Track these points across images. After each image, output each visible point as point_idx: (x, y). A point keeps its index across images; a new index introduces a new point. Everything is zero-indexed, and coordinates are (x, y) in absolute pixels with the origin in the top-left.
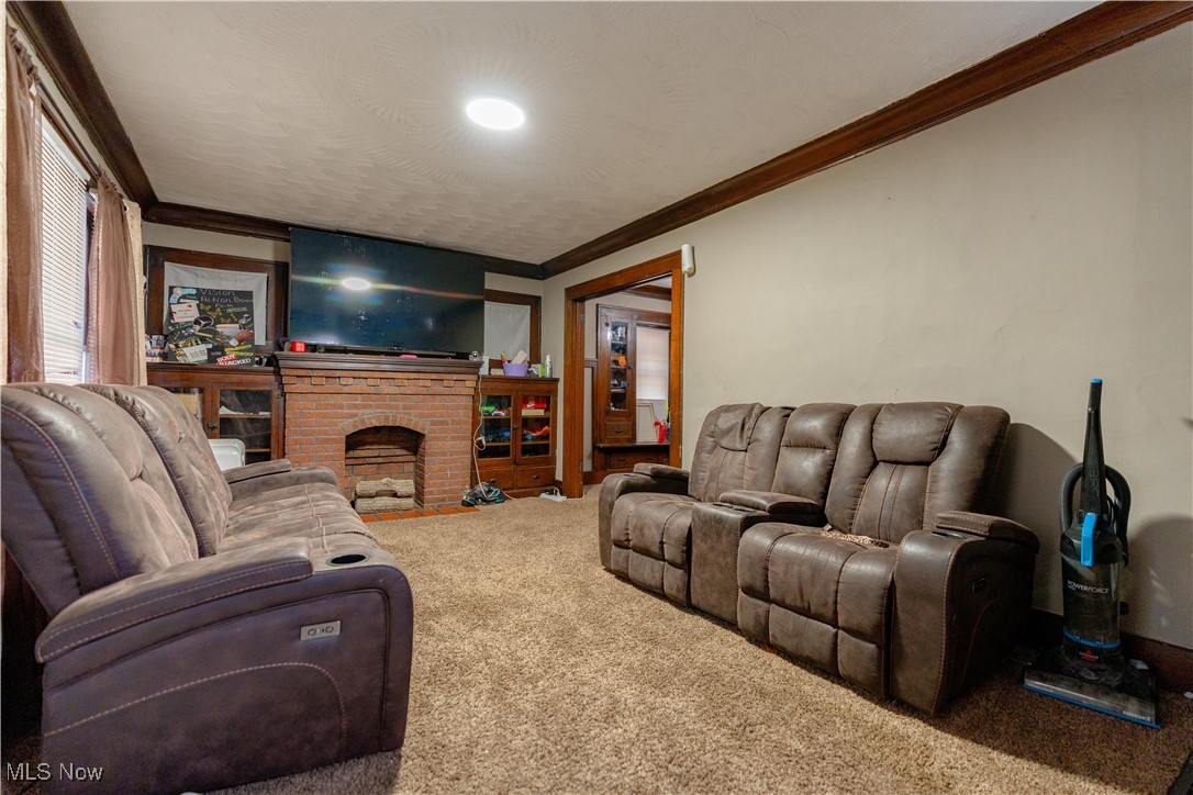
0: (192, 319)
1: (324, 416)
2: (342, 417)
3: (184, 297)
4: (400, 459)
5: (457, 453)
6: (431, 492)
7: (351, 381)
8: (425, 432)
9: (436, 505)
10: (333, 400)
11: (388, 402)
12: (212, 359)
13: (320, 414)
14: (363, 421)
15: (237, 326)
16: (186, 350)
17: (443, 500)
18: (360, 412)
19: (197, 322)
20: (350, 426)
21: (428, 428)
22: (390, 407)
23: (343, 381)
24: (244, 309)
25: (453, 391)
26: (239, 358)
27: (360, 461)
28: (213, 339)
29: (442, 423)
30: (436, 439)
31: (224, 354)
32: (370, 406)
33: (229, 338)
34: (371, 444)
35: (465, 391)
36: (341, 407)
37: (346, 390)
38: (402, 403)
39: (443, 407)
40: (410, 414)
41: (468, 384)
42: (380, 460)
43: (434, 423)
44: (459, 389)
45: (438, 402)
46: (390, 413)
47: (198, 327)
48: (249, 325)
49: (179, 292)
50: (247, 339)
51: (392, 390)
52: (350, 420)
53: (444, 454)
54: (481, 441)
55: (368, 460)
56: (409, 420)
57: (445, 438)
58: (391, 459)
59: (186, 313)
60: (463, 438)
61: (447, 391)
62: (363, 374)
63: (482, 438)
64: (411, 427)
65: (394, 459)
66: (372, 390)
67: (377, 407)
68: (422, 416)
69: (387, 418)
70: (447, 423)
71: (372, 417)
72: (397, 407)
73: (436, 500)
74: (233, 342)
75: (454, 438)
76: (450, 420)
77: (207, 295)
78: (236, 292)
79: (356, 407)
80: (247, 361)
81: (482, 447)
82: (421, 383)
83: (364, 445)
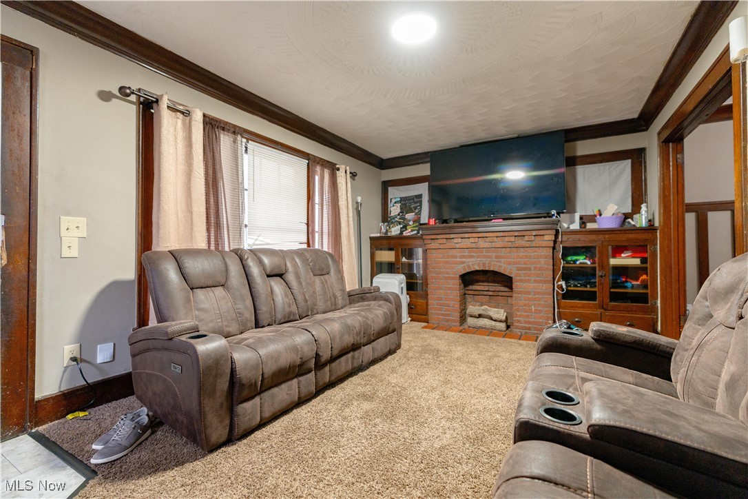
0: (397, 214)
1: (447, 263)
2: (456, 263)
3: (395, 203)
4: (504, 294)
5: (539, 293)
6: (518, 321)
7: (460, 240)
8: (512, 276)
9: (524, 331)
10: (451, 252)
11: (484, 254)
12: (401, 233)
13: (444, 261)
14: (469, 266)
15: (414, 214)
16: (393, 229)
17: (529, 329)
18: (467, 260)
19: (399, 215)
20: (462, 269)
21: (514, 273)
22: (487, 257)
23: (455, 241)
24: (418, 204)
25: (533, 244)
26: (412, 231)
27: (477, 293)
28: (403, 222)
29: (525, 269)
30: (521, 281)
31: (406, 229)
32: (473, 257)
33: (410, 221)
34: (482, 282)
35: (544, 244)
36: (456, 257)
37: (458, 246)
38: (494, 254)
39: (526, 257)
40: (500, 262)
41: (547, 238)
42: (491, 293)
43: (519, 269)
44: (538, 241)
45: (522, 252)
46: (487, 261)
47: (399, 217)
48: (419, 214)
49: (394, 201)
50: (417, 220)
51: (486, 245)
52: (463, 265)
53: (528, 293)
54: (561, 285)
55: (482, 293)
56: (500, 266)
57: (529, 281)
58: (497, 293)
59: (395, 210)
60: (545, 282)
61: (528, 244)
62: (466, 235)
63: (563, 283)
64: (502, 272)
65: (500, 294)
66: (474, 245)
67: (478, 257)
68: (509, 263)
69: (484, 265)
70: (530, 269)
71: (475, 264)
72: (490, 257)
73: (523, 328)
74: (411, 223)
75: (536, 281)
76: (532, 267)
77: (405, 201)
78: (416, 196)
79: (464, 257)
80: (415, 232)
81: (563, 290)
82: (507, 239)
83: (478, 282)
